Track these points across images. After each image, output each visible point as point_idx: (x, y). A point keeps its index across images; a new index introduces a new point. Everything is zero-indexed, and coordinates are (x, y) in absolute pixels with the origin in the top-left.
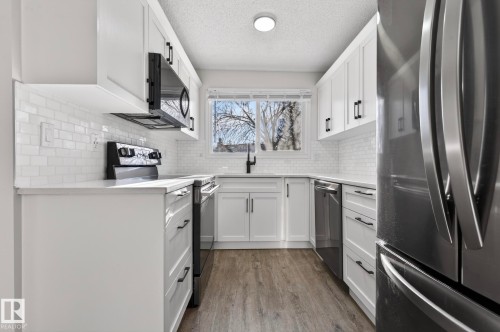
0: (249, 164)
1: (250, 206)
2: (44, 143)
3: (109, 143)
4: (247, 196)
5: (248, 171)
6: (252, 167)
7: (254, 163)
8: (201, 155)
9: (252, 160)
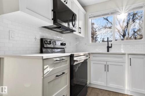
0: (108, 48)
1: (107, 68)
2: (11, 38)
3: (41, 39)
4: (105, 63)
5: (108, 51)
6: (110, 49)
7: (111, 47)
8: (86, 44)
9: (110, 45)
